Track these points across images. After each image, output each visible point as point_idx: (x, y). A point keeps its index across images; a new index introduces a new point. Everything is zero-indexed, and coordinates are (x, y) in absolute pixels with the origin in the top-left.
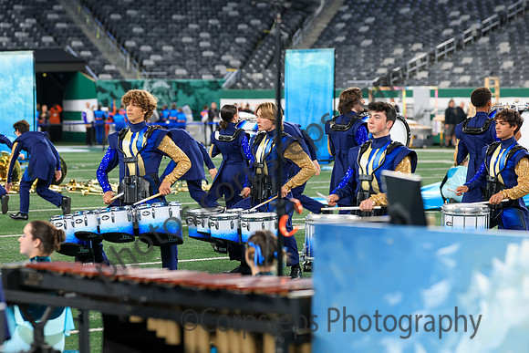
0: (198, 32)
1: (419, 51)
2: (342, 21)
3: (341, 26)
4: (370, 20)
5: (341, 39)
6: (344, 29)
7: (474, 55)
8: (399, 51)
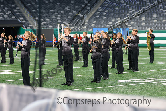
0: (57, 15)
1: (119, 20)
2: (99, 12)
3: (98, 13)
4: (107, 11)
5: (98, 17)
6: (99, 14)
7: (134, 21)
8: (114, 20)
